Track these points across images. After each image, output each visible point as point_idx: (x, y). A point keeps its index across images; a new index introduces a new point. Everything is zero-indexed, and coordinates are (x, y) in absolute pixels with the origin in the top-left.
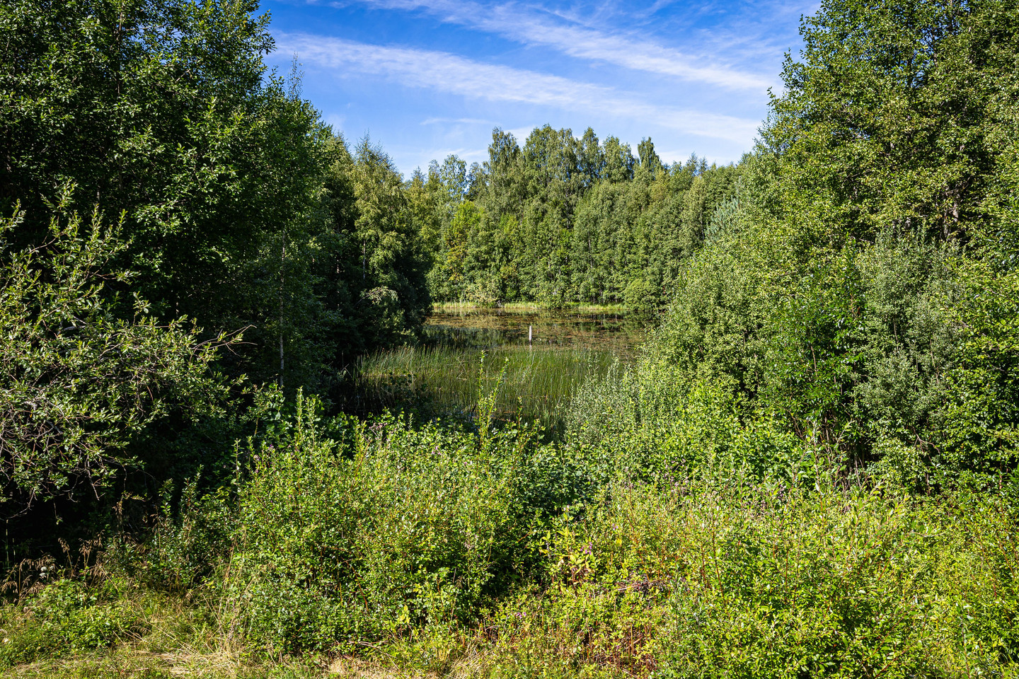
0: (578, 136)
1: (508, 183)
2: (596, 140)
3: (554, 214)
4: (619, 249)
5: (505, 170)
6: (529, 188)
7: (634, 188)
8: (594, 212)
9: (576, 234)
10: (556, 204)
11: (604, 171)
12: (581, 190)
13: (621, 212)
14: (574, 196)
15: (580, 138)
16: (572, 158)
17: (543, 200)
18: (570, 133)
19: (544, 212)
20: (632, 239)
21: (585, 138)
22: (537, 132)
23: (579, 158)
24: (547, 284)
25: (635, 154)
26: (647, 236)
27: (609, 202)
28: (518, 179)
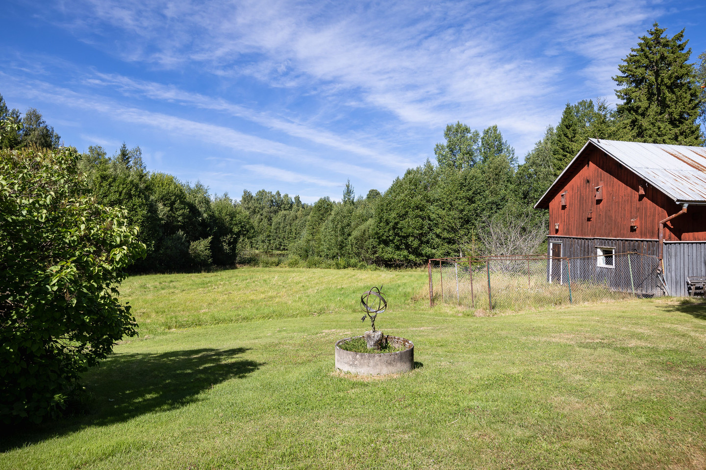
0: (274, 193)
1: (249, 209)
2: (280, 195)
3: (266, 220)
4: (287, 233)
5: (248, 203)
6: (256, 211)
7: (292, 213)
8: (279, 221)
9: (273, 227)
10: (266, 217)
11: (282, 206)
12: (276, 212)
13: (287, 221)
14: (272, 214)
15: (275, 194)
16: (272, 201)
17: (261, 215)
18: (271, 193)
19: (262, 219)
20: (291, 230)
21: (276, 194)
22: (260, 192)
23: (274, 201)
24: (262, 244)
25: (293, 200)
26: (296, 229)
27: (284, 218)
28: (253, 207)
